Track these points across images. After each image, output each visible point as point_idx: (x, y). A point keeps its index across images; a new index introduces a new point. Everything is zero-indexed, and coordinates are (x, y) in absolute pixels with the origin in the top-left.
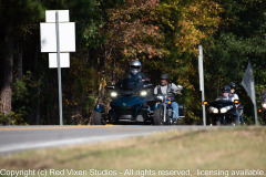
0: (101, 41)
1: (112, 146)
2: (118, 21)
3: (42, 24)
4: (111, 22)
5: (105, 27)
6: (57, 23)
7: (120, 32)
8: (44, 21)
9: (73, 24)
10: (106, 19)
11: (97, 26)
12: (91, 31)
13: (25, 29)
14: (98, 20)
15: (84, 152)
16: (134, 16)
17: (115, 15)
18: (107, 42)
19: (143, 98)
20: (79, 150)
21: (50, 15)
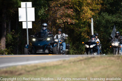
0: (47, 16)
1: (52, 64)
2: (54, 7)
3: (19, 9)
4: (51, 7)
5: (48, 10)
6: (26, 8)
7: (55, 12)
8: (20, 7)
9: (34, 8)
10: (49, 6)
11: (45, 9)
12: (42, 11)
13: (12, 11)
14: (45, 6)
15: (39, 67)
16: (62, 5)
17: (53, 4)
18: (49, 17)
19: (48, 41)
20: (36, 66)
21: (23, 4)
